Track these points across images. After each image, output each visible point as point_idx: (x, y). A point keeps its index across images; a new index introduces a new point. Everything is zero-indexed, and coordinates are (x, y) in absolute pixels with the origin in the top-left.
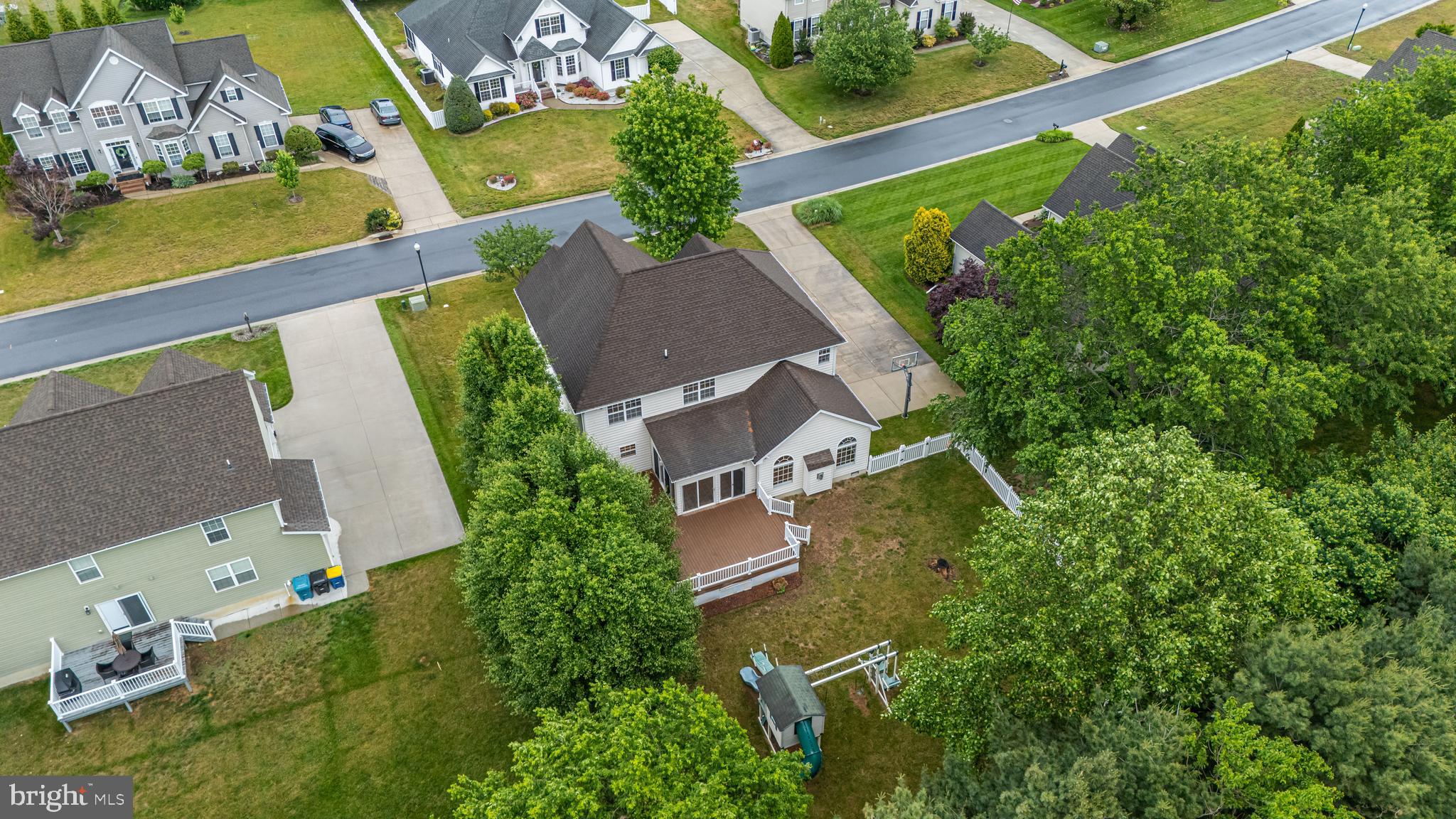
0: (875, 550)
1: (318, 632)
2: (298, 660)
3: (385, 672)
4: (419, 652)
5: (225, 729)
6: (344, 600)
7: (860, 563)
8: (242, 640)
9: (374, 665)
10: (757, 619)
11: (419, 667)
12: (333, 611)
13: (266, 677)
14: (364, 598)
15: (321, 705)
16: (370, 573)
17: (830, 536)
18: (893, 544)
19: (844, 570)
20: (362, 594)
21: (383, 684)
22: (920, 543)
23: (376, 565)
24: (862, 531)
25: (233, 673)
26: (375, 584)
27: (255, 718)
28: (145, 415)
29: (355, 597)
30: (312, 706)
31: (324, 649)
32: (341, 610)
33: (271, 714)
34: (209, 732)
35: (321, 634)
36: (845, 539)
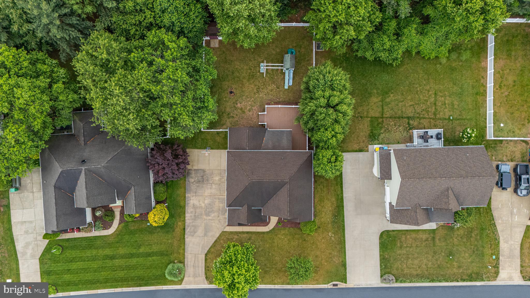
0: (244, 105)
1: (382, 137)
2: (387, 130)
3: (369, 119)
4: (360, 121)
5: (405, 118)
6: (375, 144)
7: (250, 103)
8: (400, 142)
9: (371, 121)
10: (282, 98)
11: (361, 117)
12: (378, 142)
13: (395, 128)
14: (370, 143)
15: (384, 116)
16: (368, 151)
17: (253, 114)
18: (239, 105)
19: (255, 103)
20: (371, 145)
21: (370, 116)
22: (232, 102)
23: (366, 153)
24: (244, 112)
25: (402, 133)
26: (367, 147)
27: (399, 118)
28: (426, 174)
29: (373, 144)
30: (386, 116)
31: (382, 131)
32: (376, 142)
33: (395, 118)
34: (408, 118)
35: (382, 136)
36: (249, 112)
